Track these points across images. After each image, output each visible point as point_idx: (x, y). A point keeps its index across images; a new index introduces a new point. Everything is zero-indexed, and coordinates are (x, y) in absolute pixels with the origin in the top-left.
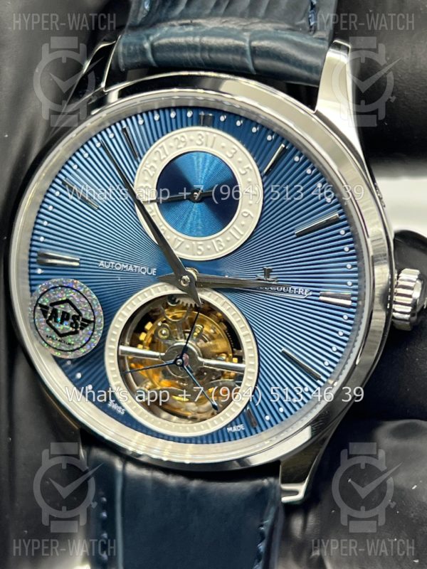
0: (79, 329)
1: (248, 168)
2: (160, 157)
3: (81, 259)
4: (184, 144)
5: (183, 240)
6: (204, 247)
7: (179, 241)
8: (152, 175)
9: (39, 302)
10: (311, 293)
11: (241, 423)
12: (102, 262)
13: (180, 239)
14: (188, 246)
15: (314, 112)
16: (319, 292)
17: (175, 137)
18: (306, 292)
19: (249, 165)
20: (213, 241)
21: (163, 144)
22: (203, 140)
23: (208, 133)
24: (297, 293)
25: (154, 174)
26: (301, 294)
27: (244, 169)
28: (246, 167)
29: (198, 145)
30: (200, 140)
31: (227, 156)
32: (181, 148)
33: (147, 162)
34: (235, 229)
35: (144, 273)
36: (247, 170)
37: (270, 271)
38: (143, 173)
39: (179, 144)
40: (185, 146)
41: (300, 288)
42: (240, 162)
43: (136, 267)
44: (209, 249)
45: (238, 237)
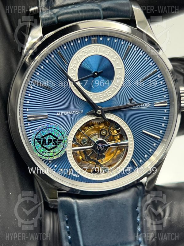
0: (57, 145)
1: (116, 58)
2: (77, 61)
3: (48, 114)
4: (87, 53)
5: (93, 95)
6: (103, 96)
7: (92, 96)
8: (75, 69)
9: (36, 138)
10: (150, 105)
11: (130, 166)
12: (58, 113)
13: (91, 95)
14: (95, 97)
15: (136, 29)
16: (154, 103)
17: (82, 51)
18: (148, 104)
19: (116, 56)
20: (106, 92)
21: (77, 55)
22: (95, 50)
23: (96, 46)
24: (144, 106)
25: (76, 70)
26: (146, 106)
27: (115, 59)
28: (115, 58)
29: (93, 52)
30: (93, 50)
31: (107, 55)
32: (86, 55)
33: (72, 65)
34: (115, 85)
35: (78, 114)
36: (116, 59)
37: (132, 99)
38: (71, 70)
39: (85, 54)
40: (87, 54)
41: (145, 104)
42: (112, 56)
43: (74, 112)
44: (105, 96)
45: (116, 88)
